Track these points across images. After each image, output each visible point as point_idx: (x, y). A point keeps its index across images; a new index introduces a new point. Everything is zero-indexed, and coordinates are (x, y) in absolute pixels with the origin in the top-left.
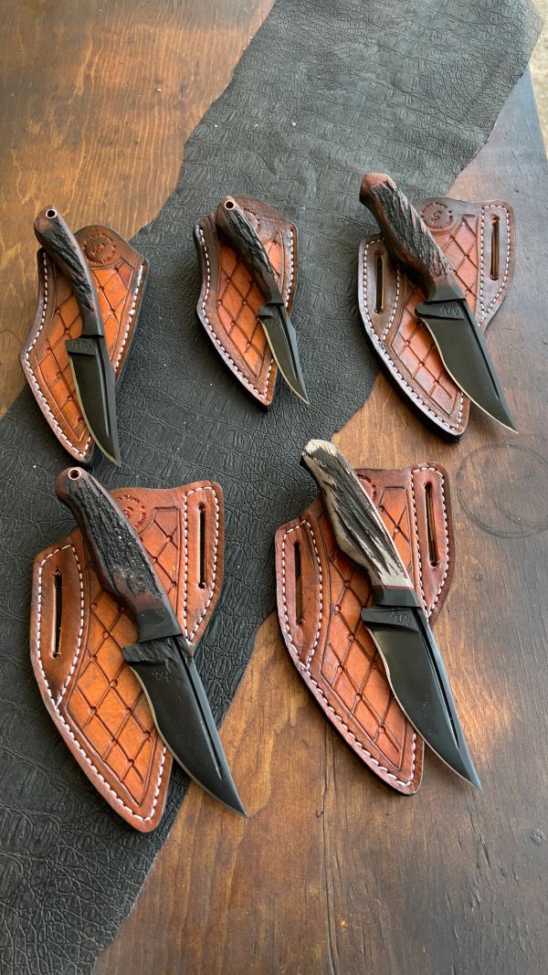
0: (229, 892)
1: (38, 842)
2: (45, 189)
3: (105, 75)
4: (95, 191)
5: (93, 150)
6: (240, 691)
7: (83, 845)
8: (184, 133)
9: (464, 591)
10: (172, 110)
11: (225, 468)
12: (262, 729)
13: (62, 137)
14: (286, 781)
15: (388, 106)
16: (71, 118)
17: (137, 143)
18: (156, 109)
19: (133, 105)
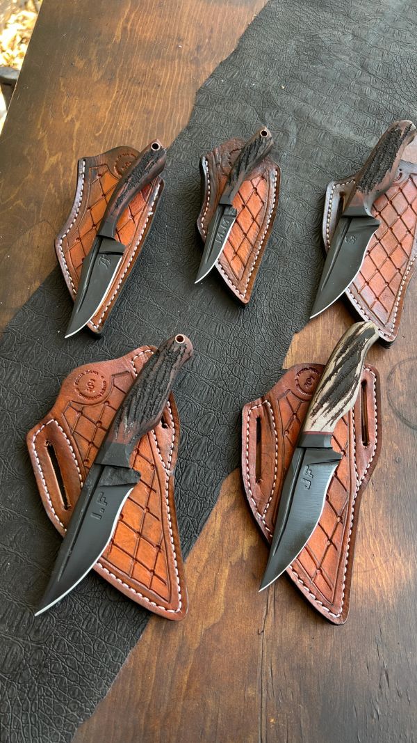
0: (185, 686)
1: (38, 631)
2: (84, 113)
3: (139, 29)
4: (124, 119)
5: (124, 86)
6: (206, 528)
7: (73, 638)
8: (196, 83)
9: (386, 470)
10: (189, 63)
11: (207, 351)
12: (221, 560)
13: (101, 73)
14: (237, 603)
15: (357, 83)
16: (109, 59)
17: (159, 86)
18: (177, 61)
19: (158, 56)
